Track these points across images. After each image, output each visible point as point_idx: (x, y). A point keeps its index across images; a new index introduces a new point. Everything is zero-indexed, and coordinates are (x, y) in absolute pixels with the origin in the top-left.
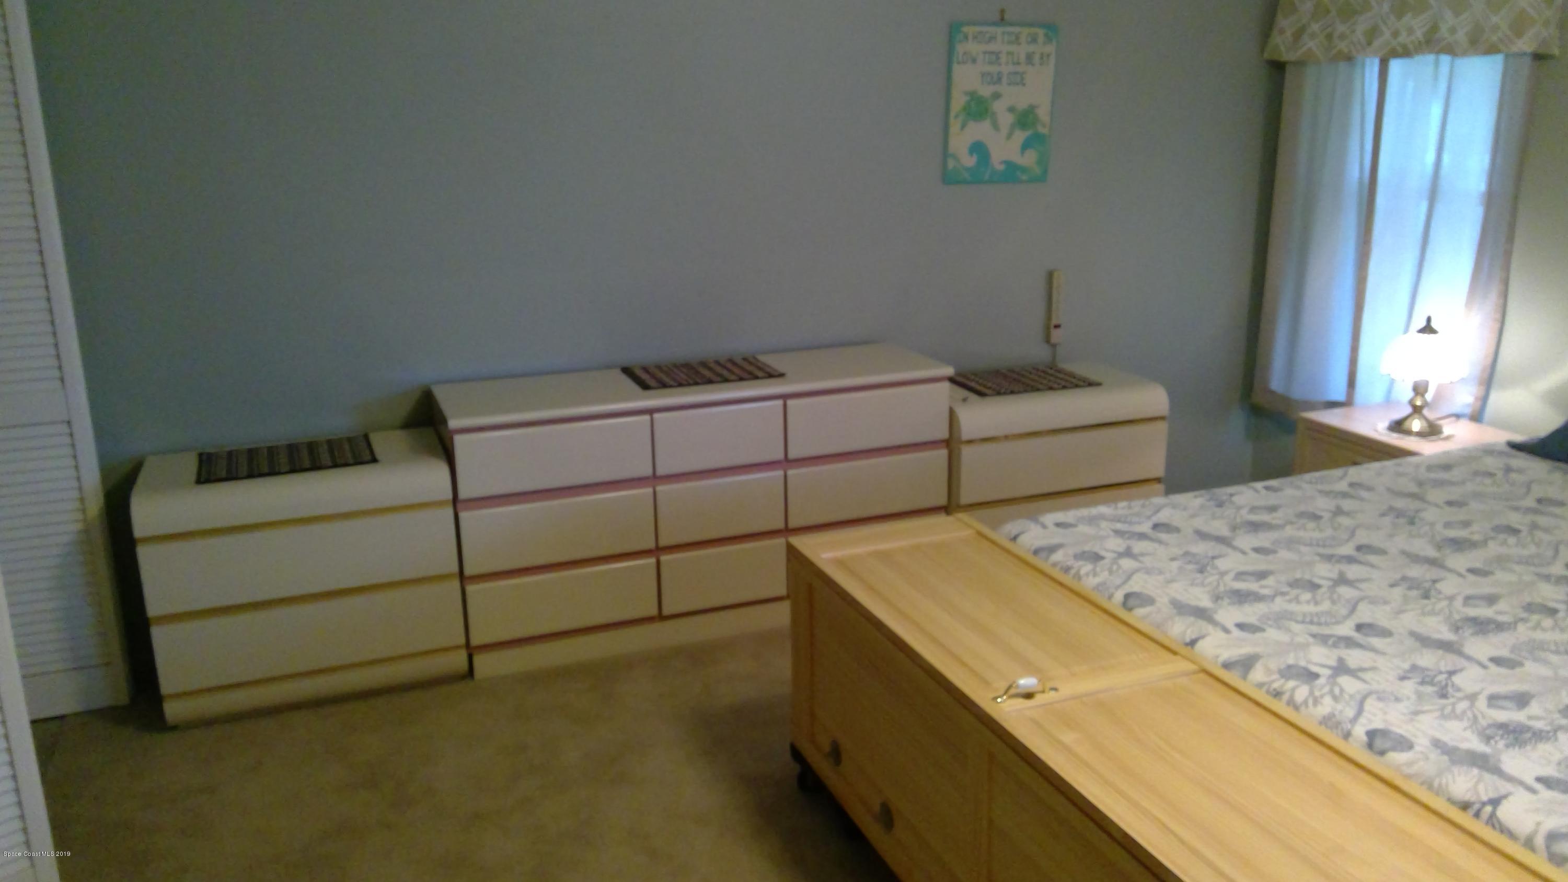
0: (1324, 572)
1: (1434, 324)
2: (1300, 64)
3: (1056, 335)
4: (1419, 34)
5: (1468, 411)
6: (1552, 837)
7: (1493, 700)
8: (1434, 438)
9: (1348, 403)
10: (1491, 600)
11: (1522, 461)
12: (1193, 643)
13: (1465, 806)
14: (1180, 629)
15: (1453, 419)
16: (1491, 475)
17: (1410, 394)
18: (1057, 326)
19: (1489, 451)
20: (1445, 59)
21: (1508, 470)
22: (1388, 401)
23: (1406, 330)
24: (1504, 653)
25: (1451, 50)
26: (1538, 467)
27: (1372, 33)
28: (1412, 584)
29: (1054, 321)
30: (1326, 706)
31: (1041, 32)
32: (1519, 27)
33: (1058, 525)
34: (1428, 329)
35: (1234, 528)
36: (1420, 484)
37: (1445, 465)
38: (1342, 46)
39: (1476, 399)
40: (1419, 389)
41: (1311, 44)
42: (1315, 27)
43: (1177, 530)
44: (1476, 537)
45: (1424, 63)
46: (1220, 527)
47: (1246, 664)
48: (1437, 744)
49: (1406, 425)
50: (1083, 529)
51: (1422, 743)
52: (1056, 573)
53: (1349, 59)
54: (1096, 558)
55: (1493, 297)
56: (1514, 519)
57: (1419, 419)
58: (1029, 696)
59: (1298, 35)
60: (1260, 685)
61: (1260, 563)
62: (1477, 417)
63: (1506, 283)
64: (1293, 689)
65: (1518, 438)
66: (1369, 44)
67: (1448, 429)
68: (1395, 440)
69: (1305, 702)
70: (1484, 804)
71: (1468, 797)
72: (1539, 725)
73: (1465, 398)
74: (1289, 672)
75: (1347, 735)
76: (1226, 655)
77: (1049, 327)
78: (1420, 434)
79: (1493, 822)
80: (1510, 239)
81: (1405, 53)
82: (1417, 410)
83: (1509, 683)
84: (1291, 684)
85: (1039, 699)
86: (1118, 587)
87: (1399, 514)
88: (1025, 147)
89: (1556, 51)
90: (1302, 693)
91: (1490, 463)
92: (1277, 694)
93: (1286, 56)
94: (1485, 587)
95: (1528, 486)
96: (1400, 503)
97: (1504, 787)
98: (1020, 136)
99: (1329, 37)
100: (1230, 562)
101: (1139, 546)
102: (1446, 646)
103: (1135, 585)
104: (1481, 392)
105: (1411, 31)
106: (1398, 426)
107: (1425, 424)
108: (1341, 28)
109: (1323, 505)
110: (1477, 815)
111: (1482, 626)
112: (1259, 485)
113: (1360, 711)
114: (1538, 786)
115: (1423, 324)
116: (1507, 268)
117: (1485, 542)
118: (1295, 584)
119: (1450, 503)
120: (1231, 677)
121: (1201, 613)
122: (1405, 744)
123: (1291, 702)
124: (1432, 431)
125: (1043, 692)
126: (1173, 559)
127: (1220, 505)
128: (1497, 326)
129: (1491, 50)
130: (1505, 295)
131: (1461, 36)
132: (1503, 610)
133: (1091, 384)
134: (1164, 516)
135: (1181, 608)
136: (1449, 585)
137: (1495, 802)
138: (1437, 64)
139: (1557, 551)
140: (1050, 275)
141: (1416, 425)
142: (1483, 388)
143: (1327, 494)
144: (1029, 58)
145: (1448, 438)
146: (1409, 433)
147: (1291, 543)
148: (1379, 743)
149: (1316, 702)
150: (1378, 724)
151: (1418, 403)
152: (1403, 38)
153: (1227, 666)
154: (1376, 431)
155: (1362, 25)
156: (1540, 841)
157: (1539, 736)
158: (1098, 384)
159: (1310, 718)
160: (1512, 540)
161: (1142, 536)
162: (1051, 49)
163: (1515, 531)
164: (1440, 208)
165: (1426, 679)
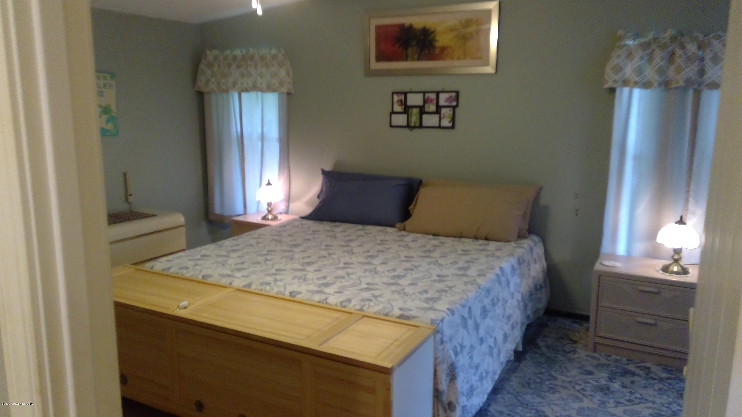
0: (260, 259)
1: (271, 182)
2: (209, 93)
3: (131, 199)
4: (250, 85)
5: (284, 211)
6: (341, 303)
7: (318, 279)
8: (276, 220)
9: (245, 213)
10: (309, 257)
11: (305, 222)
12: (230, 284)
13: (319, 302)
14: (224, 281)
15: (280, 214)
16: (298, 227)
17: (266, 207)
18: (131, 195)
19: (295, 220)
20: (259, 93)
21: (302, 224)
22: (258, 212)
23: (260, 186)
24: (317, 268)
25: (262, 90)
26: (310, 223)
27: (235, 84)
28: (287, 257)
29: (129, 193)
30: (276, 290)
31: (107, 75)
32: (281, 83)
33: (167, 261)
34: (269, 184)
35: (228, 252)
36: (279, 232)
37: (284, 226)
38: (224, 87)
39: (286, 207)
40: (269, 205)
41: (212, 86)
42: (213, 80)
43: (210, 256)
44: (300, 243)
45: (253, 94)
46: (223, 253)
47: (249, 285)
48: (308, 291)
49: (267, 217)
50: (176, 261)
51: (304, 292)
52: (174, 275)
53: (227, 91)
54: (187, 268)
55: (286, 173)
56: (308, 237)
57: (270, 215)
58: (185, 308)
59: (207, 83)
60: (255, 289)
61: (240, 260)
62: (287, 212)
63: (289, 167)
64: (265, 288)
65: (303, 215)
66: (234, 87)
67: (280, 217)
68: (264, 222)
69: (270, 290)
70: (323, 300)
71: (319, 300)
72: (330, 282)
73: (282, 207)
74: (262, 284)
75: (284, 295)
76: (242, 284)
77: (127, 195)
78: (272, 220)
79: (326, 303)
80: (288, 153)
81: (247, 90)
82: (269, 212)
83: (320, 275)
84: (264, 287)
85: (189, 308)
86: (198, 275)
87: (276, 240)
88: (108, 121)
89: (293, 92)
90: (268, 288)
91: (296, 223)
92: (261, 290)
93: (204, 90)
94: (306, 254)
95: (309, 228)
96: (275, 238)
97: (327, 296)
98: (105, 117)
99: (219, 84)
100: (231, 261)
101: (199, 262)
102: (301, 270)
103: (205, 272)
104: (287, 205)
105: (247, 84)
106: (265, 218)
107: (272, 216)
108: (223, 81)
109: (253, 242)
110: (323, 303)
111: (309, 264)
112: (230, 239)
113: (285, 289)
114: (335, 294)
115: (267, 182)
116: (289, 162)
117: (302, 244)
118: (253, 263)
119: (289, 236)
120: (247, 289)
121: (229, 276)
122: (300, 293)
123: (266, 291)
124: (275, 218)
125: (190, 306)
126: (213, 264)
127: (220, 246)
128: (288, 182)
129: (274, 91)
130: (289, 171)
131: (264, 86)
132: (313, 259)
133: (153, 216)
134: (203, 252)
135: (223, 276)
136: (297, 256)
137: (326, 299)
138: (257, 95)
139: (322, 243)
140: (125, 175)
141: (270, 217)
142: (287, 203)
143: (253, 238)
144: (105, 85)
145: (280, 220)
146: (268, 219)
147: (248, 253)
148: (293, 294)
149: (273, 289)
150: (291, 290)
151: (269, 209)
152: (245, 85)
153: (245, 286)
154: (258, 221)
155: (231, 81)
156: (339, 304)
157: (331, 284)
158: (156, 215)
159: (273, 292)
160: (309, 242)
161: (198, 260)
162: (113, 83)
163: (309, 240)
164: (265, 144)
165: (299, 278)
